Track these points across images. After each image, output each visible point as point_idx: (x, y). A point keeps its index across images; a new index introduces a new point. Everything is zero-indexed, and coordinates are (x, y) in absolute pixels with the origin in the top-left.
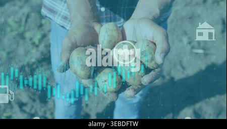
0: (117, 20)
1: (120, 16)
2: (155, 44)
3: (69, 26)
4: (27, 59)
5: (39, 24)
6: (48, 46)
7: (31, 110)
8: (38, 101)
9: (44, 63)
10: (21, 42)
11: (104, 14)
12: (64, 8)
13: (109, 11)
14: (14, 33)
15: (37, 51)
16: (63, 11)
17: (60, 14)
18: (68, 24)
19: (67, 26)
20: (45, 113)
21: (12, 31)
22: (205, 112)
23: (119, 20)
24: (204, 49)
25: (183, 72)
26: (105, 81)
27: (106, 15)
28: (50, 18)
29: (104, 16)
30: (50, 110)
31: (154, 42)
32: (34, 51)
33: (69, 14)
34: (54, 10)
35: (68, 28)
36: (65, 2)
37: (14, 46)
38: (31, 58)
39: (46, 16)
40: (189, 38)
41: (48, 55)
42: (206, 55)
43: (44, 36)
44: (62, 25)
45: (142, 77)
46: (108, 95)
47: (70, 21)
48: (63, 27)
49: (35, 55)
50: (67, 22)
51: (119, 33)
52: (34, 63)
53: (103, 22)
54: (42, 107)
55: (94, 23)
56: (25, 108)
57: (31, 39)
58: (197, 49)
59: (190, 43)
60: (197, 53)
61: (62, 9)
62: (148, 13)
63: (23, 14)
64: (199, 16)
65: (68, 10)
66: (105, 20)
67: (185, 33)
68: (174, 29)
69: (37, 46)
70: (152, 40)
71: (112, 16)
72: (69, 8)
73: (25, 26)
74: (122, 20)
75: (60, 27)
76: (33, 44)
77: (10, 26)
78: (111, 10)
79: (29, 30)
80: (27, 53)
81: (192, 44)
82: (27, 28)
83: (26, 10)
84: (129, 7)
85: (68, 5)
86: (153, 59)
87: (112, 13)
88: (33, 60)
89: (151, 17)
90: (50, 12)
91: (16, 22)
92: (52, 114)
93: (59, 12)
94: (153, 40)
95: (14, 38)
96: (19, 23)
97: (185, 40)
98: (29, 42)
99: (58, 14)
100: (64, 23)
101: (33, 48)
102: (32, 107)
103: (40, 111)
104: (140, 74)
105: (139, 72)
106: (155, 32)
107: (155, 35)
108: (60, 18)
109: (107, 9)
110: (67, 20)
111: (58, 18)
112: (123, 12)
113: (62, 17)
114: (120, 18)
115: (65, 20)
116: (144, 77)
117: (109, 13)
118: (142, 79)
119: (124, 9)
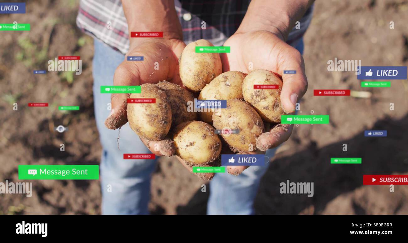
0: (213, 36)
1: (218, 29)
3: (127, 46)
4: (52, 109)
5: (73, 46)
6: (90, 85)
7: (58, 200)
8: (71, 185)
9: (83, 116)
10: (42, 78)
11: (190, 25)
12: (118, 16)
13: (198, 19)
14: (29, 63)
15: (70, 94)
16: (116, 20)
18: (125, 43)
19: (123, 48)
20: (85, 205)
21: (25, 58)
22: (374, 205)
23: (217, 36)
24: (370, 90)
25: (333, 133)
26: (192, 144)
27: (193, 27)
28: (92, 33)
29: (190, 30)
30: (92, 200)
31: (279, 73)
32: (64, 94)
33: (126, 25)
34: (100, 18)
35: (124, 51)
36: (120, 4)
37: (29, 86)
38: (60, 105)
39: (86, 30)
41: (90, 101)
42: (374, 101)
44: (113, 45)
45: (258, 136)
47: (128, 38)
48: (116, 49)
49: (66, 101)
50: (123, 39)
52: (64, 116)
53: (187, 39)
54: (78, 195)
55: (171, 41)
56: (48, 197)
57: (59, 74)
58: (359, 91)
59: (345, 80)
60: (357, 99)
61: (114, 17)
62: (268, 22)
63: (46, 28)
64: (362, 31)
65: (124, 18)
66: (191, 37)
68: (317, 55)
69: (70, 86)
70: (275, 71)
72: (126, 14)
73: (49, 50)
74: (222, 37)
75: (110, 49)
76: (64, 81)
77: (22, 49)
78: (201, 18)
80: (53, 96)
81: (350, 81)
82: (52, 53)
83: (50, 21)
84: (235, 13)
85: (124, 9)
86: (276, 104)
88: (63, 111)
89: (273, 29)
90: (93, 23)
91: (33, 43)
92: (97, 207)
94: (277, 69)
95: (29, 70)
96: (38, 43)
97: (337, 75)
98: (56, 78)
100: (117, 42)
101: (62, 90)
102: (61, 195)
103: (76, 201)
104: (252, 131)
105: (251, 128)
106: (281, 56)
107: (281, 61)
108: (110, 32)
109: (194, 16)
110: (122, 36)
111: (106, 34)
112: (224, 22)
113: (113, 31)
114: (218, 32)
115: (119, 37)
116: (261, 136)
117: (198, 23)
118: (257, 140)
119: (225, 17)
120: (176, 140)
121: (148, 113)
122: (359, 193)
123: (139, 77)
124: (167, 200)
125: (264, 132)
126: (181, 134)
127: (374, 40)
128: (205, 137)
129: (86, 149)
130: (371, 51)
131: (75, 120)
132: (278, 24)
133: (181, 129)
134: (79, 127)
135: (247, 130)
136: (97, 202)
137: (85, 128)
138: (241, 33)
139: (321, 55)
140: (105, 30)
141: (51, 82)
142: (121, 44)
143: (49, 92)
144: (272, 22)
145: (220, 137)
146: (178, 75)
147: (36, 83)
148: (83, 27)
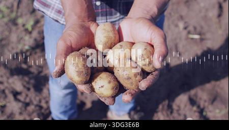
0: (113, 14)
1: (116, 10)
2: (152, 46)
3: (63, 20)
4: (20, 47)
5: (31, 10)
6: (41, 33)
7: (25, 99)
8: (32, 90)
9: (38, 50)
10: (14, 28)
11: (100, 8)
12: (58, 2)
13: (105, 4)
14: (6, 20)
15: (30, 37)
16: (57, 5)
17: (53, 8)
18: (62, 18)
19: (61, 20)
20: (40, 101)
21: (3, 17)
22: (201, 99)
23: (116, 14)
24: (200, 34)
26: (102, 87)
27: (101, 9)
28: (43, 12)
29: (100, 11)
30: (44, 98)
31: (152, 44)
32: (27, 38)
34: (47, 3)
35: (62, 22)
37: (7, 33)
38: (25, 45)
39: (39, 10)
40: (185, 23)
41: (42, 42)
42: (202, 40)
43: (37, 22)
44: (55, 19)
45: (140, 82)
46: (105, 100)
47: (64, 15)
49: (28, 42)
50: (61, 16)
51: (115, 34)
52: (27, 51)
53: (98, 16)
54: (36, 96)
55: (90, 23)
56: (19, 97)
57: (24, 25)
58: (193, 34)
59: (185, 28)
60: (192, 39)
61: (56, 3)
62: (145, 12)
67: (181, 18)
69: (30, 33)
70: (149, 42)
71: (108, 10)
73: (17, 12)
74: (118, 14)
75: (54, 21)
76: (26, 30)
78: (106, 4)
79: (21, 16)
80: (20, 40)
81: (188, 29)
82: (19, 14)
86: (150, 63)
87: (108, 7)
88: (27, 47)
89: (148, 17)
90: (43, 6)
91: (8, 8)
92: (47, 102)
93: (52, 6)
94: (151, 41)
95: (6, 24)
96: (11, 8)
97: (181, 25)
98: (22, 29)
99: (51, 8)
100: (58, 17)
101: (26, 35)
102: (27, 96)
103: (35, 99)
104: (137, 79)
105: (136, 77)
106: (153, 34)
107: (153, 37)
108: (54, 11)
109: (102, 3)
110: (61, 14)
111: (51, 12)
112: (120, 6)
113: (55, 11)
114: (116, 12)
115: (59, 14)
116: (141, 82)
117: (105, 7)
118: (140, 84)
119: (120, 3)
120: (93, 84)
121: (77, 70)
122: (193, 92)
123: (71, 46)
124: (86, 98)
125: (143, 79)
126: (96, 80)
127: (202, 5)
128: (110, 82)
129: (40, 69)
130: (200, 11)
131: (33, 52)
132: (152, 13)
133: (96, 77)
134: (36, 56)
135: (134, 79)
136: (47, 99)
137: (39, 57)
138: (130, 18)
139: (173, 14)
140: (50, 10)
141: (19, 31)
142: (60, 18)
143: (18, 37)
144: (148, 12)
145: (119, 82)
146: (94, 42)
147: (10, 31)
148: (37, 8)
